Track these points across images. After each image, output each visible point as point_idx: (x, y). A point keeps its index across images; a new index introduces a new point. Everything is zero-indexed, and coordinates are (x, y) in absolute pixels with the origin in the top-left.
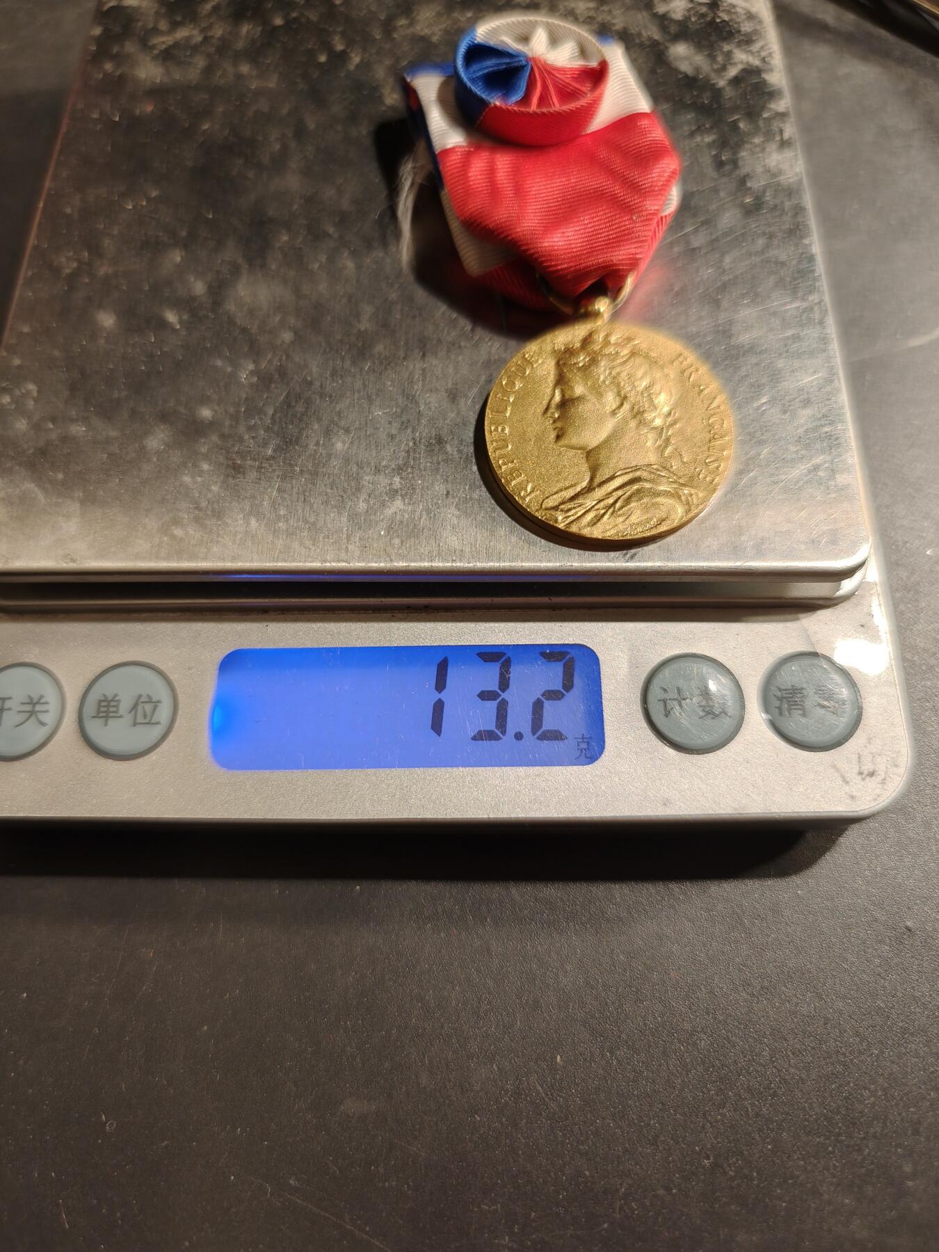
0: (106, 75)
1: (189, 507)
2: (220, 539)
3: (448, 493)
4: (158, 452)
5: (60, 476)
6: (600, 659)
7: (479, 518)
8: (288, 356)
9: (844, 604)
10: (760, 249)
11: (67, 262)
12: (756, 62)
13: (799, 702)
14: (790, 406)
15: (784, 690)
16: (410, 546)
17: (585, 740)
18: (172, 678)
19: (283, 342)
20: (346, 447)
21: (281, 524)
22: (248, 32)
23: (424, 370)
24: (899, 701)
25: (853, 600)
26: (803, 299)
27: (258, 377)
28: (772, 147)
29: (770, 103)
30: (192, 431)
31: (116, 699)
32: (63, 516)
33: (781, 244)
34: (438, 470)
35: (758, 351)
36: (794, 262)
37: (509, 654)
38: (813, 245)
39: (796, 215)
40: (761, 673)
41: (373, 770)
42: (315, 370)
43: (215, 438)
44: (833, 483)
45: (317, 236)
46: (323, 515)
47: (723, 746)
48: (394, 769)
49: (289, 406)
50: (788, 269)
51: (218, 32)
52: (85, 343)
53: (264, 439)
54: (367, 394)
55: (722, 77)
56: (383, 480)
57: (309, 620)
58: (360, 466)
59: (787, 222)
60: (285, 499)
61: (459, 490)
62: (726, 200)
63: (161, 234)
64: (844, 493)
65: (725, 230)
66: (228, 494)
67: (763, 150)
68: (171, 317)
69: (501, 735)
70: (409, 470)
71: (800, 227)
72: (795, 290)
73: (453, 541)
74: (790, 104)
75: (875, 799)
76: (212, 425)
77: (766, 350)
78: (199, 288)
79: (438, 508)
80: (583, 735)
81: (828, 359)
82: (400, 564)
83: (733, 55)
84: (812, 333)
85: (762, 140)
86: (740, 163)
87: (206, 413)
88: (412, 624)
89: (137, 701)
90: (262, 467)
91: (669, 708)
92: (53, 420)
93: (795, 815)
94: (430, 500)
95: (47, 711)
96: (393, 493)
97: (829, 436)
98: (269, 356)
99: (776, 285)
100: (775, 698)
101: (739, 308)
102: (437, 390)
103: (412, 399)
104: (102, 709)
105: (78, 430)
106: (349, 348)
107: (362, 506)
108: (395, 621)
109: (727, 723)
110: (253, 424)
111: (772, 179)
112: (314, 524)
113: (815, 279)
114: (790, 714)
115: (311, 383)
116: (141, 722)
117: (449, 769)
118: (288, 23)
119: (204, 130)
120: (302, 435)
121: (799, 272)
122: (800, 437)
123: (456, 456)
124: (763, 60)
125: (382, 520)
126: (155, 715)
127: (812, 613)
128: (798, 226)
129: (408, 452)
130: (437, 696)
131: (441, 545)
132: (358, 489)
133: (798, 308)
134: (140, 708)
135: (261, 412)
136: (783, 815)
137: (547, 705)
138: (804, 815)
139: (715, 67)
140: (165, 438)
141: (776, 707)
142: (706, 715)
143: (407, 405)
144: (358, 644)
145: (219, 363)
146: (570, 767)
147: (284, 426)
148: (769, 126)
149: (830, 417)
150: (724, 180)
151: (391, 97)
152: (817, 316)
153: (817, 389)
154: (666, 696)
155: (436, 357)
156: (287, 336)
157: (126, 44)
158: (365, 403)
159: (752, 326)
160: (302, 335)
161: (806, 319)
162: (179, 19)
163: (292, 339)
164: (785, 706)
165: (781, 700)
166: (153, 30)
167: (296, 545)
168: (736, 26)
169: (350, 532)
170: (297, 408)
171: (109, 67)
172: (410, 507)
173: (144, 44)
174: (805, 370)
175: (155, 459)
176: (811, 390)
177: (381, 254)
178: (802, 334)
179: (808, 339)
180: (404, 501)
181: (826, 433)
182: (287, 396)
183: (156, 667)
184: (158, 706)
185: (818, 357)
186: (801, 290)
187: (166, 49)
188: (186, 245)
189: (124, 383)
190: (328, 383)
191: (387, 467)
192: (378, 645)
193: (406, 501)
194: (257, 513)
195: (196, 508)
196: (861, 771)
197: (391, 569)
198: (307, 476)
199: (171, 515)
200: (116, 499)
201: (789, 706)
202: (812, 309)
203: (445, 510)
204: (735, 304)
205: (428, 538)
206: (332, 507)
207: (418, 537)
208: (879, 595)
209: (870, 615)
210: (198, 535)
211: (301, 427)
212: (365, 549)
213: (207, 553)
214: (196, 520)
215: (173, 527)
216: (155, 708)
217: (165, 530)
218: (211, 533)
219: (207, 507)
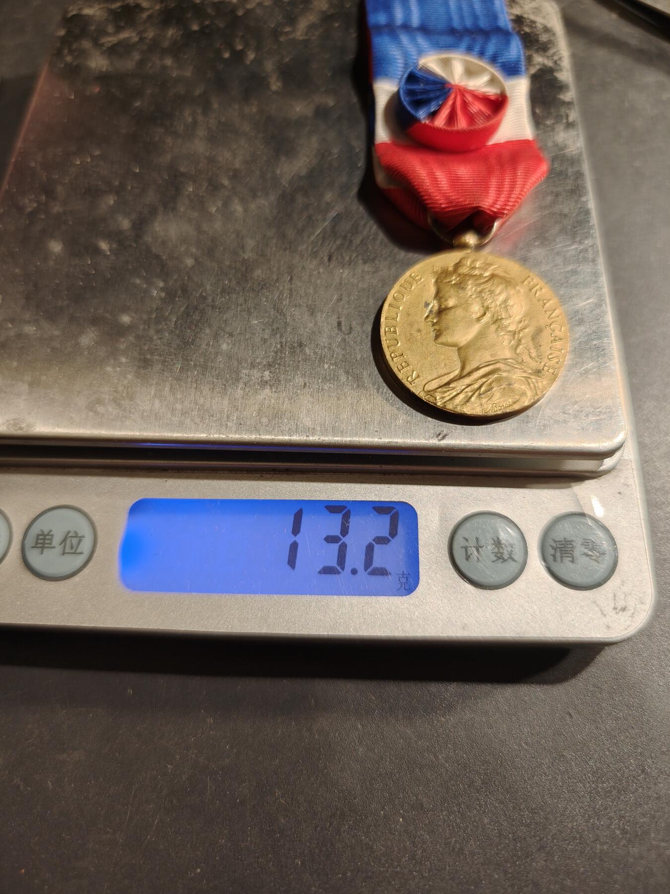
0: (66, 65)
1: (110, 391)
2: (131, 415)
3: (305, 384)
4: (88, 348)
5: (15, 364)
6: (418, 513)
7: (328, 404)
8: (189, 277)
9: (605, 476)
11: (29, 203)
12: (550, 64)
13: (569, 552)
15: (558, 541)
16: (275, 424)
17: (405, 576)
18: (93, 518)
19: (186, 266)
20: (229, 348)
21: (177, 405)
22: (172, 35)
23: (291, 290)
24: (646, 552)
25: (614, 473)
26: (580, 243)
27: (166, 293)
28: (560, 128)
29: (559, 95)
30: (115, 332)
31: (51, 533)
32: (15, 394)
33: (565, 201)
34: (298, 367)
36: (574, 215)
37: (349, 507)
38: (589, 202)
39: (577, 179)
40: (541, 528)
41: (242, 595)
42: (208, 287)
43: (131, 338)
45: (214, 187)
46: (210, 399)
47: (510, 584)
48: (257, 595)
49: (188, 315)
50: (570, 220)
51: (150, 34)
52: (39, 264)
53: (168, 339)
54: (247, 307)
56: (256, 374)
57: (198, 478)
58: (239, 362)
59: (570, 184)
60: (182, 386)
61: (313, 383)
63: (100, 184)
66: (139, 381)
67: (553, 129)
68: (104, 246)
69: (340, 570)
70: (277, 366)
71: (580, 188)
72: (574, 236)
73: (307, 421)
74: (574, 96)
75: (626, 628)
76: (130, 328)
78: (125, 224)
79: (297, 396)
80: (403, 572)
81: (599, 288)
82: (267, 437)
83: (533, 58)
84: (586, 269)
85: (552, 122)
87: (126, 319)
88: (277, 483)
89: (67, 536)
90: (165, 361)
91: (469, 553)
92: (12, 321)
93: (564, 639)
94: (291, 390)
96: (263, 383)
97: (597, 348)
98: (175, 277)
99: (560, 231)
100: (550, 547)
102: (300, 305)
103: (280, 311)
104: (40, 541)
105: (30, 329)
106: (236, 272)
107: (240, 393)
108: (263, 480)
109: (513, 567)
110: (160, 328)
111: (559, 151)
112: (203, 405)
113: (590, 228)
114: (562, 562)
115: (205, 298)
116: (68, 552)
117: (299, 596)
118: (202, 31)
119: (136, 107)
120: (197, 337)
121: (577, 222)
123: (313, 356)
124: (555, 62)
125: (255, 404)
126: (80, 546)
127: (579, 483)
128: (577, 188)
129: (276, 352)
130: (293, 539)
131: (299, 424)
132: (237, 380)
133: (576, 249)
134: (68, 542)
135: (167, 319)
136: (554, 639)
137: (377, 548)
138: (570, 639)
140: (95, 337)
141: (551, 555)
142: (497, 560)
143: (277, 317)
144: (234, 497)
145: (138, 281)
146: (392, 597)
147: (184, 330)
148: (559, 112)
149: (600, 334)
151: (275, 85)
152: (590, 255)
153: (589, 312)
154: (467, 544)
155: (300, 281)
156: (190, 262)
157: (83, 42)
158: (245, 315)
159: (541, 263)
160: (201, 261)
161: (582, 257)
162: (122, 24)
163: (193, 264)
164: (558, 554)
165: (556, 550)
166: (102, 32)
167: (188, 421)
168: (535, 37)
169: (229, 412)
170: (194, 317)
171: (69, 59)
172: (276, 394)
173: (96, 44)
174: (581, 297)
175: (86, 353)
176: (585, 312)
177: (263, 202)
178: (579, 269)
179: (584, 273)
180: (272, 389)
181: (595, 345)
182: (187, 307)
183: (82, 510)
184: (82, 540)
185: (590, 287)
186: (579, 236)
187: (111, 46)
188: (119, 191)
189: (66, 294)
190: (218, 298)
191: (260, 363)
192: (249, 498)
193: (274, 390)
194: (160, 397)
195: (115, 391)
196: (616, 607)
197: (260, 441)
198: (199, 368)
199: (96, 396)
200: (56, 383)
201: (562, 554)
202: (587, 251)
203: (303, 397)
204: (528, 245)
205: (289, 419)
206: (217, 393)
207: (281, 418)
208: (633, 470)
209: (625, 485)
210: (116, 412)
211: (196, 331)
212: (240, 427)
213: (121, 425)
214: (115, 400)
215: (97, 405)
216: (80, 541)
217: (91, 408)
218: (125, 410)
219: (123, 391)
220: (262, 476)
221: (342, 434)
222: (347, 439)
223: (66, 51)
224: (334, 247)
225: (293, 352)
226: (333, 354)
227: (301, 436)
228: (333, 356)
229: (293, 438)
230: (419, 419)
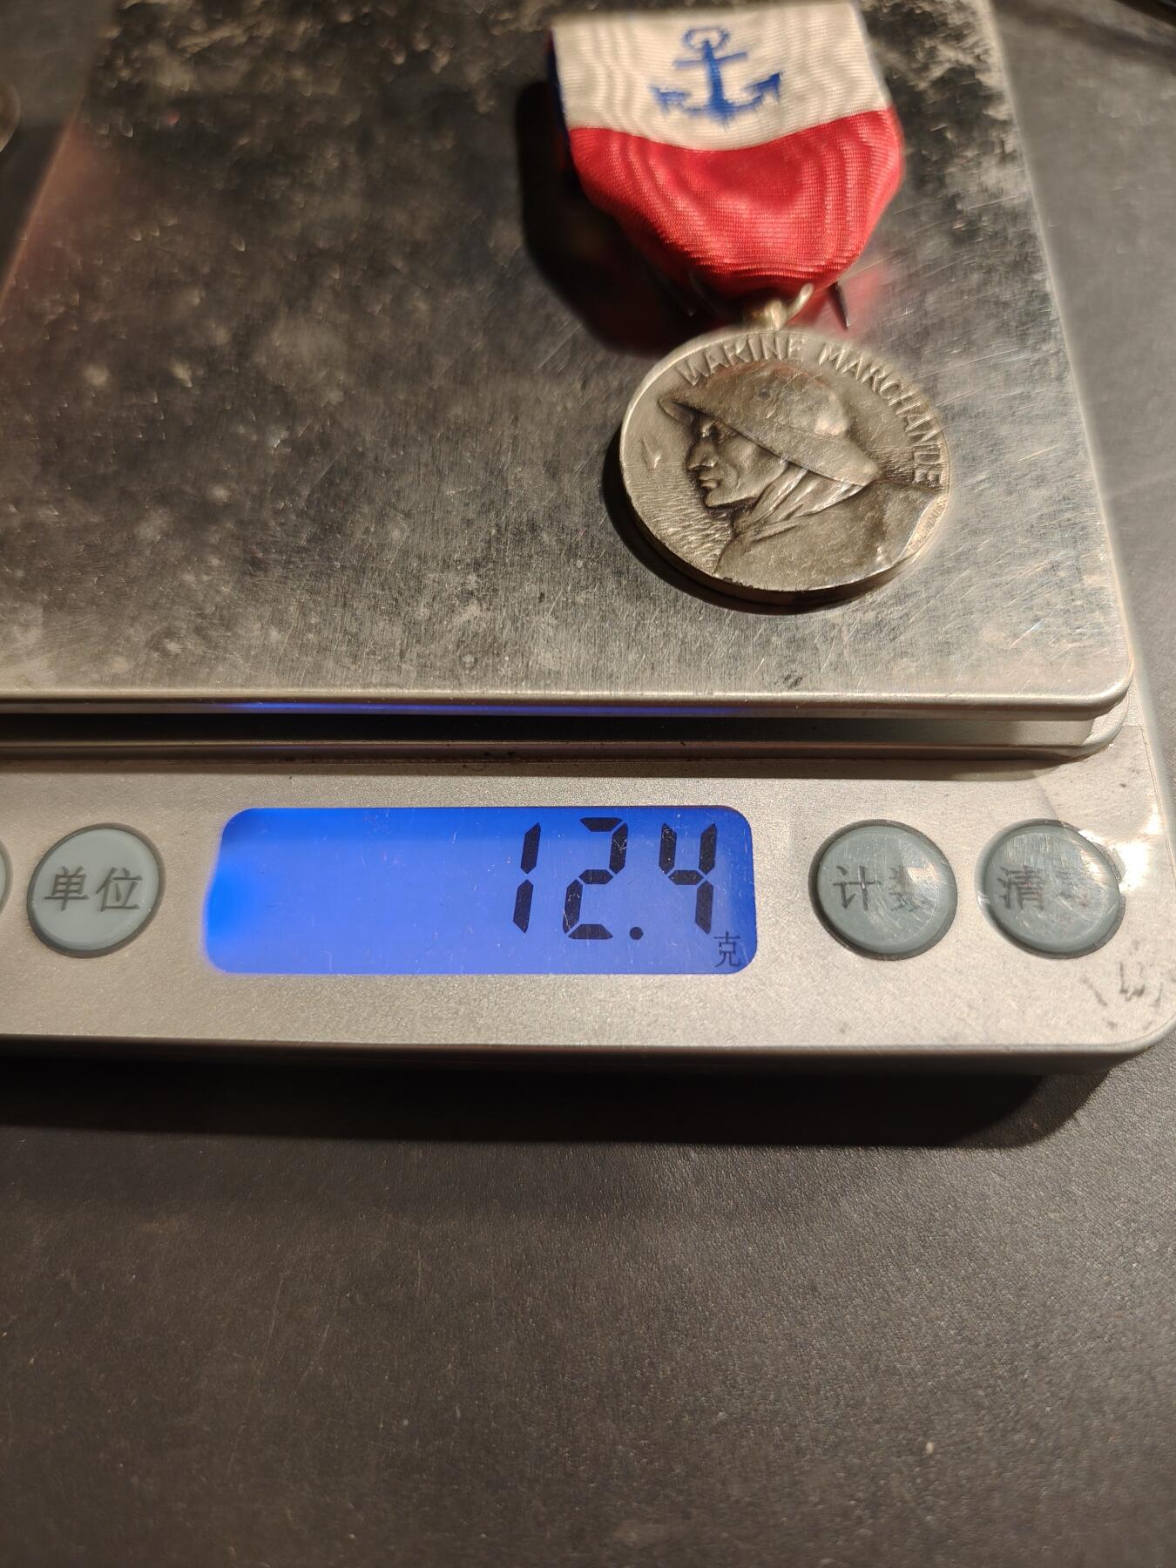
0: (121, 82)
1: (190, 614)
2: (228, 656)
3: (542, 595)
4: (152, 544)
5: (20, 574)
6: (752, 826)
7: (584, 628)
8: (334, 422)
9: (1097, 756)
10: (975, 286)
11: (51, 307)
12: (968, 60)
13: (1035, 891)
14: (1017, 485)
15: (1014, 872)
16: (487, 665)
17: (730, 940)
18: (159, 846)
19: (329, 403)
20: (405, 537)
21: (311, 636)
22: (304, 32)
23: (515, 438)
25: (1110, 750)
26: (1034, 349)
27: (293, 447)
28: (990, 161)
29: (987, 109)
30: (201, 515)
31: (80, 873)
32: (21, 625)
33: (1004, 280)
34: (529, 565)
35: (973, 414)
36: (1021, 303)
37: (625, 820)
38: (1047, 283)
39: (1023, 244)
40: (980, 849)
41: (429, 977)
42: (368, 437)
43: (230, 525)
44: (1078, 586)
45: (378, 271)
46: (369, 624)
47: (928, 949)
48: (457, 976)
49: (331, 484)
50: (1013, 311)
51: (267, 30)
52: (66, 406)
53: (295, 525)
54: (437, 468)
55: (922, 78)
56: (453, 580)
57: (349, 772)
58: (423, 560)
59: (1011, 253)
60: (320, 602)
61: (557, 592)
62: (928, 226)
63: (176, 271)
64: (1095, 602)
65: (927, 263)
66: (243, 596)
67: (979, 164)
68: (182, 372)
69: (611, 932)
70: (490, 565)
71: (1029, 259)
72: (1023, 337)
73: (545, 658)
74: (1013, 111)
75: (1146, 1028)
76: (227, 506)
77: (984, 412)
78: (221, 336)
79: (527, 615)
80: (727, 933)
81: (1071, 424)
82: (474, 691)
83: (939, 53)
84: (1045, 393)
85: (976, 153)
86: (948, 180)
87: (220, 493)
88: (492, 779)
89: (109, 877)
90: (290, 562)
91: (848, 896)
92: (17, 502)
93: (1030, 1047)
94: (517, 605)
96: (467, 596)
97: (1073, 525)
98: (309, 421)
99: (997, 331)
100: (1000, 884)
101: (946, 360)
102: (532, 462)
103: (500, 474)
104: (60, 887)
105: (49, 514)
106: (417, 412)
107: (422, 612)
108: (468, 774)
109: (933, 916)
110: (281, 507)
111: (990, 200)
112: (356, 635)
113: (1051, 324)
114: (1021, 906)
115: (362, 455)
116: (112, 905)
117: (536, 977)
118: (357, 21)
119: (243, 146)
120: (347, 521)
121: (1028, 314)
122: (1032, 526)
123: (555, 547)
125: (450, 631)
126: (132, 896)
127: (1048, 769)
128: (1025, 259)
129: (489, 542)
130: (523, 877)
131: (530, 664)
132: (419, 591)
133: (1027, 360)
134: (112, 886)
135: (292, 492)
136: (1012, 1047)
137: (678, 891)
138: (1042, 1049)
139: (914, 66)
140: (164, 526)
141: (1001, 896)
142: (901, 906)
143: (490, 482)
144: (415, 804)
145: (242, 430)
146: (708, 975)
147: (324, 509)
148: (987, 136)
149: (1072, 500)
150: (926, 201)
151: (485, 104)
152: (1053, 369)
153: (1056, 464)
154: (843, 879)
155: (532, 421)
156: (334, 396)
157: (150, 47)
158: (434, 481)
159: (965, 383)
160: (354, 395)
161: (1037, 372)
162: (219, 16)
163: (342, 400)
164: (1014, 895)
165: (1009, 888)
166: (182, 29)
167: (330, 664)
168: (941, 18)
169: (404, 646)
170: (342, 487)
171: (125, 74)
172: (490, 613)
173: (172, 46)
174: (1039, 439)
175: (148, 552)
176: (1048, 464)
177: (464, 294)
178: (1033, 394)
179: (1042, 399)
180: (481, 605)
181: (1069, 520)
182: (329, 472)
183: (138, 832)
184: (137, 884)
185: (1055, 422)
186: (1031, 338)
187: (199, 52)
188: (208, 284)
189: (114, 456)
190: (386, 454)
191: (459, 561)
192: (442, 805)
193: (485, 606)
194: (279, 621)
195: (199, 615)
196: (1125, 988)
197: (460, 696)
198: (350, 573)
199: (165, 624)
200: (93, 603)
201: (1020, 894)
202: (1046, 362)
203: (538, 618)
204: (940, 355)
205: (513, 656)
206: (382, 614)
207: (498, 654)
208: (1146, 744)
209: (1133, 771)
210: (200, 651)
211: (345, 511)
212: (424, 669)
213: (209, 674)
214: (198, 630)
215: (167, 640)
216: (132, 887)
217: (155, 644)
218: (216, 647)
219: (213, 614)
220: (465, 766)
221: (612, 679)
222: (620, 694)
223: (120, 62)
224: (592, 366)
225: (519, 541)
226: (592, 543)
227: (535, 685)
228: (592, 546)
229: (521, 690)
230: (751, 651)
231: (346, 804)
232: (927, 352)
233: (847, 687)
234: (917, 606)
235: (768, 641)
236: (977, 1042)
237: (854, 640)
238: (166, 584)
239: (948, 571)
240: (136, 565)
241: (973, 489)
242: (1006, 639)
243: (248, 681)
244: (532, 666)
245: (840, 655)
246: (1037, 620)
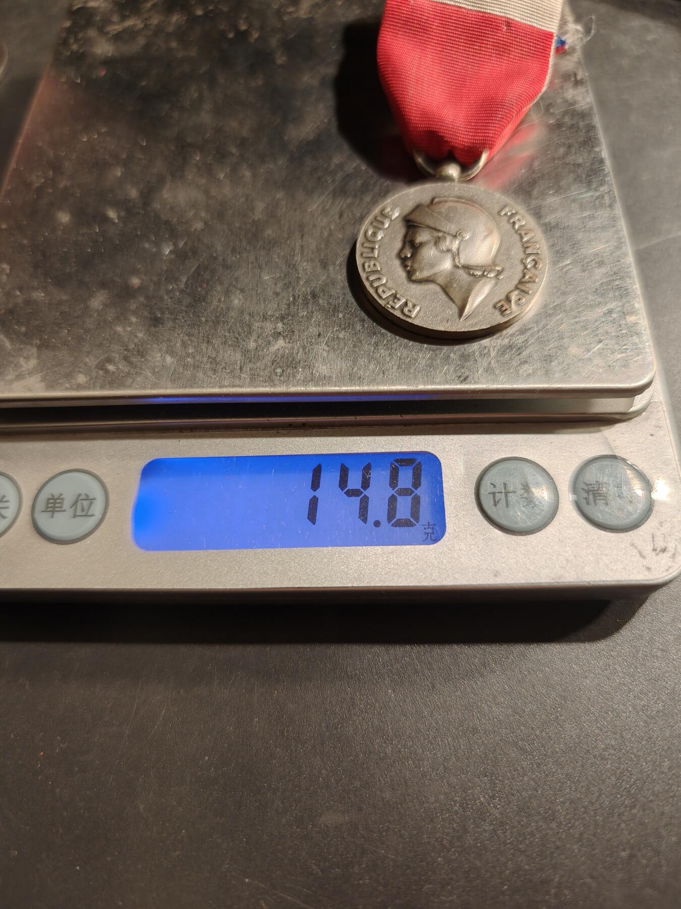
0: (72, 53)
1: (120, 349)
2: (142, 372)
3: (319, 335)
4: (97, 311)
5: (23, 329)
6: (441, 462)
7: (344, 352)
8: (199, 240)
9: (637, 419)
10: (561, 155)
11: (37, 179)
13: (602, 495)
14: (587, 266)
16: (289, 373)
17: (430, 527)
18: (105, 481)
19: (196, 229)
20: (241, 303)
21: (189, 360)
22: (177, 20)
23: (302, 247)
25: (644, 415)
26: (596, 190)
27: (176, 255)
28: (569, 85)
30: (125, 294)
31: (61, 497)
32: (25, 358)
33: (578, 151)
34: (312, 317)
35: (562, 227)
36: (588, 164)
37: (370, 460)
38: (603, 151)
39: (588, 131)
40: (571, 472)
41: (260, 550)
42: (219, 248)
43: (142, 299)
44: (624, 322)
45: (222, 155)
46: (222, 352)
47: (543, 529)
48: (277, 549)
49: (199, 274)
50: (584, 169)
51: (155, 21)
52: (47, 234)
53: (179, 298)
54: (259, 264)
56: (269, 326)
57: (212, 437)
58: (252, 316)
59: (582, 136)
60: (194, 341)
61: (328, 332)
62: (534, 122)
63: (107, 157)
64: (633, 331)
65: (534, 143)
66: (150, 338)
67: (562, 87)
68: (112, 214)
69: (363, 524)
70: (290, 318)
71: (592, 139)
72: (589, 183)
73: (322, 369)
74: (581, 56)
75: (667, 570)
76: (141, 289)
77: (568, 226)
78: (134, 193)
79: (311, 345)
80: (429, 523)
81: (617, 232)
82: (282, 388)
84: (603, 215)
85: (560, 80)
87: (135, 281)
88: (293, 439)
89: (77, 499)
90: (176, 319)
91: (497, 500)
92: (20, 289)
94: (305, 340)
95: (7, 508)
96: (277, 335)
97: (620, 288)
98: (185, 240)
99: (575, 180)
100: (583, 491)
101: (546, 197)
102: (312, 260)
103: (294, 267)
104: (50, 505)
105: (39, 295)
106: (246, 233)
107: (252, 345)
108: (279, 437)
110: (170, 288)
111: (569, 107)
112: (214, 359)
113: (605, 176)
114: (595, 504)
115: (216, 258)
116: (80, 514)
117: (320, 549)
118: (206, 14)
119: (143, 86)
120: (208, 295)
121: (592, 170)
122: (597, 289)
123: (327, 307)
125: (268, 355)
126: (91, 509)
127: (609, 427)
128: (590, 139)
129: (289, 305)
130: (312, 494)
132: (250, 333)
133: (592, 196)
134: (79, 503)
136: (592, 583)
137: (400, 500)
138: (609, 583)
140: (104, 300)
141: (584, 499)
142: (527, 505)
143: (289, 272)
144: (250, 453)
145: (147, 245)
147: (195, 289)
149: (619, 274)
151: (281, 59)
152: (607, 200)
153: (609, 254)
154: (494, 490)
155: (312, 237)
156: (199, 225)
157: (89, 31)
158: (257, 271)
159: (556, 210)
160: (210, 224)
161: (598, 203)
162: (127, 14)
163: (203, 228)
164: (591, 497)
165: (588, 493)
166: (107, 21)
167: (200, 375)
169: (242, 364)
170: (205, 276)
171: (75, 47)
172: (290, 345)
173: (101, 30)
174: (600, 240)
175: (95, 315)
176: (605, 254)
177: (271, 166)
178: (596, 215)
179: (601, 218)
180: (285, 340)
181: (617, 285)
182: (198, 267)
183: (93, 473)
184: (93, 502)
185: (609, 231)
186: (594, 184)
187: (117, 33)
188: (126, 164)
189: (74, 262)
190: (229, 257)
191: (272, 316)
192: (266, 454)
193: (287, 341)
194: (171, 352)
195: (125, 350)
196: (655, 548)
197: (275, 391)
198: (210, 323)
199: (106, 355)
200: (65, 345)
201: (595, 496)
202: (603, 197)
203: (318, 346)
204: (543, 194)
205: (304, 368)
206: (229, 346)
207: (295, 367)
208: (664, 411)
209: (657, 427)
210: (126, 370)
211: (207, 289)
212: (253, 378)
213: (132, 383)
214: (126, 358)
215: (108, 364)
216: (91, 504)
217: (101, 367)
218: (136, 367)
219: (134, 349)
220: (278, 432)
221: (360, 380)
222: (366, 388)
223: (72, 40)
224: (345, 205)
225: (306, 304)
226: (347, 304)
227: (317, 385)
228: (347, 306)
229: (309, 387)
230: (439, 362)
231: (211, 455)
232: (535, 193)
233: (494, 381)
234: (532, 335)
235: (449, 356)
236: (572, 580)
237: (497, 355)
238: (106, 333)
239: (550, 315)
240: (90, 323)
241: (563, 269)
242: (583, 352)
243: (154, 386)
244: (315, 374)
245: (490, 363)
246: (600, 341)
